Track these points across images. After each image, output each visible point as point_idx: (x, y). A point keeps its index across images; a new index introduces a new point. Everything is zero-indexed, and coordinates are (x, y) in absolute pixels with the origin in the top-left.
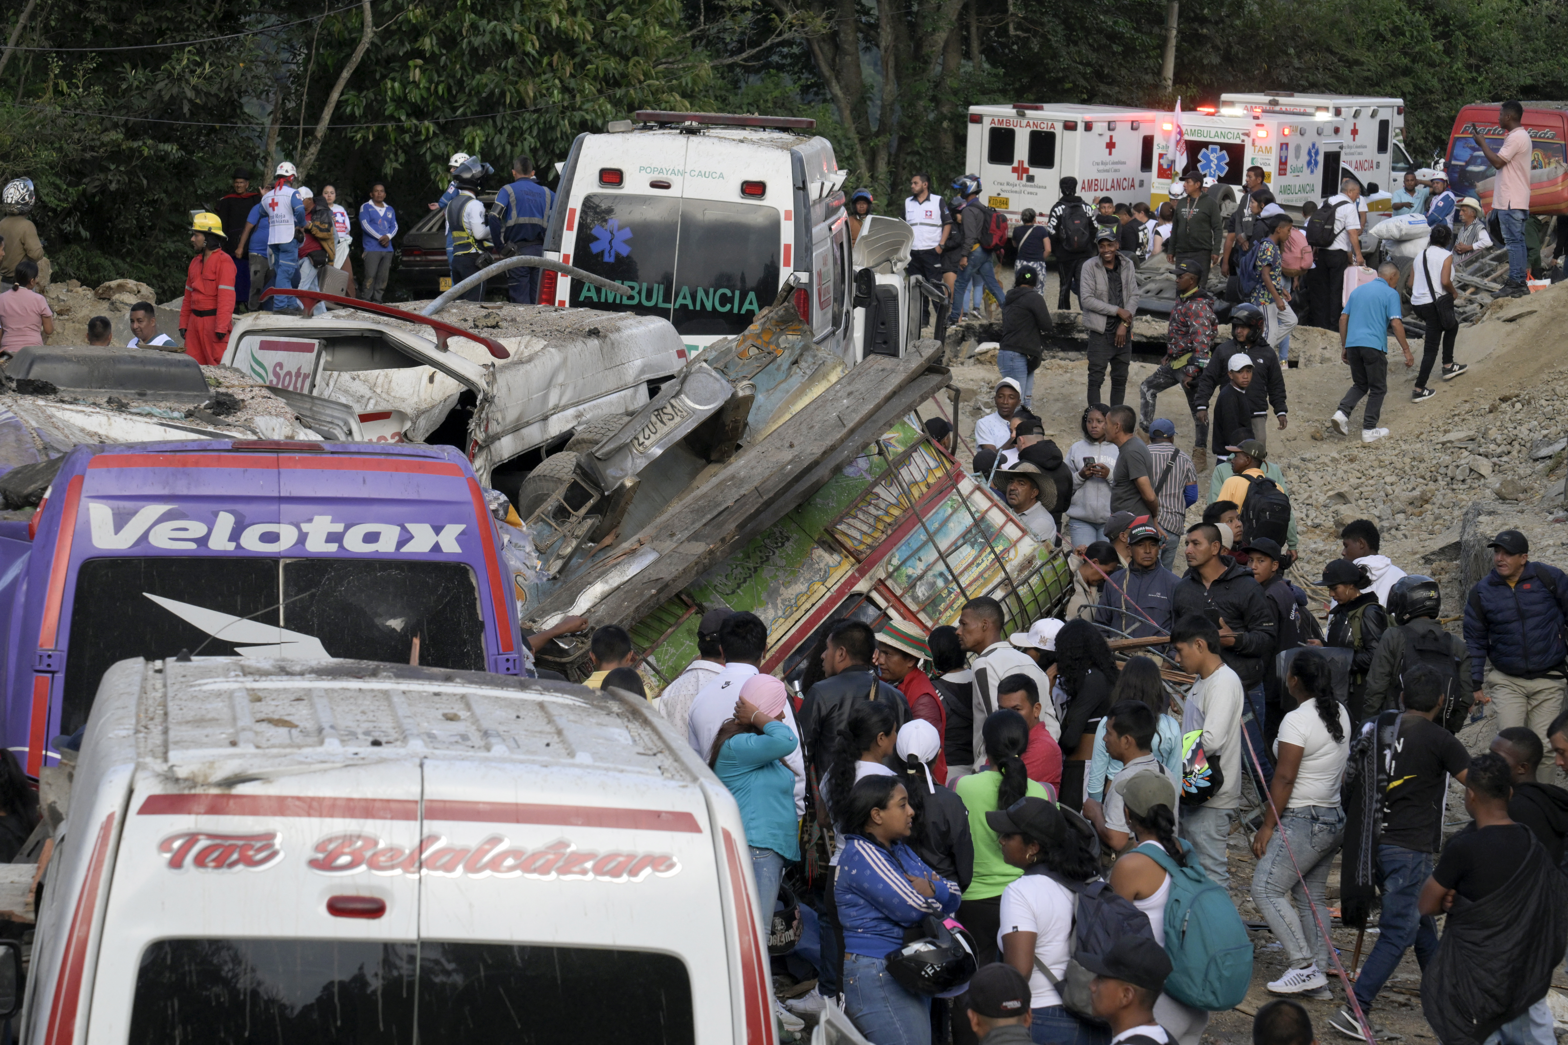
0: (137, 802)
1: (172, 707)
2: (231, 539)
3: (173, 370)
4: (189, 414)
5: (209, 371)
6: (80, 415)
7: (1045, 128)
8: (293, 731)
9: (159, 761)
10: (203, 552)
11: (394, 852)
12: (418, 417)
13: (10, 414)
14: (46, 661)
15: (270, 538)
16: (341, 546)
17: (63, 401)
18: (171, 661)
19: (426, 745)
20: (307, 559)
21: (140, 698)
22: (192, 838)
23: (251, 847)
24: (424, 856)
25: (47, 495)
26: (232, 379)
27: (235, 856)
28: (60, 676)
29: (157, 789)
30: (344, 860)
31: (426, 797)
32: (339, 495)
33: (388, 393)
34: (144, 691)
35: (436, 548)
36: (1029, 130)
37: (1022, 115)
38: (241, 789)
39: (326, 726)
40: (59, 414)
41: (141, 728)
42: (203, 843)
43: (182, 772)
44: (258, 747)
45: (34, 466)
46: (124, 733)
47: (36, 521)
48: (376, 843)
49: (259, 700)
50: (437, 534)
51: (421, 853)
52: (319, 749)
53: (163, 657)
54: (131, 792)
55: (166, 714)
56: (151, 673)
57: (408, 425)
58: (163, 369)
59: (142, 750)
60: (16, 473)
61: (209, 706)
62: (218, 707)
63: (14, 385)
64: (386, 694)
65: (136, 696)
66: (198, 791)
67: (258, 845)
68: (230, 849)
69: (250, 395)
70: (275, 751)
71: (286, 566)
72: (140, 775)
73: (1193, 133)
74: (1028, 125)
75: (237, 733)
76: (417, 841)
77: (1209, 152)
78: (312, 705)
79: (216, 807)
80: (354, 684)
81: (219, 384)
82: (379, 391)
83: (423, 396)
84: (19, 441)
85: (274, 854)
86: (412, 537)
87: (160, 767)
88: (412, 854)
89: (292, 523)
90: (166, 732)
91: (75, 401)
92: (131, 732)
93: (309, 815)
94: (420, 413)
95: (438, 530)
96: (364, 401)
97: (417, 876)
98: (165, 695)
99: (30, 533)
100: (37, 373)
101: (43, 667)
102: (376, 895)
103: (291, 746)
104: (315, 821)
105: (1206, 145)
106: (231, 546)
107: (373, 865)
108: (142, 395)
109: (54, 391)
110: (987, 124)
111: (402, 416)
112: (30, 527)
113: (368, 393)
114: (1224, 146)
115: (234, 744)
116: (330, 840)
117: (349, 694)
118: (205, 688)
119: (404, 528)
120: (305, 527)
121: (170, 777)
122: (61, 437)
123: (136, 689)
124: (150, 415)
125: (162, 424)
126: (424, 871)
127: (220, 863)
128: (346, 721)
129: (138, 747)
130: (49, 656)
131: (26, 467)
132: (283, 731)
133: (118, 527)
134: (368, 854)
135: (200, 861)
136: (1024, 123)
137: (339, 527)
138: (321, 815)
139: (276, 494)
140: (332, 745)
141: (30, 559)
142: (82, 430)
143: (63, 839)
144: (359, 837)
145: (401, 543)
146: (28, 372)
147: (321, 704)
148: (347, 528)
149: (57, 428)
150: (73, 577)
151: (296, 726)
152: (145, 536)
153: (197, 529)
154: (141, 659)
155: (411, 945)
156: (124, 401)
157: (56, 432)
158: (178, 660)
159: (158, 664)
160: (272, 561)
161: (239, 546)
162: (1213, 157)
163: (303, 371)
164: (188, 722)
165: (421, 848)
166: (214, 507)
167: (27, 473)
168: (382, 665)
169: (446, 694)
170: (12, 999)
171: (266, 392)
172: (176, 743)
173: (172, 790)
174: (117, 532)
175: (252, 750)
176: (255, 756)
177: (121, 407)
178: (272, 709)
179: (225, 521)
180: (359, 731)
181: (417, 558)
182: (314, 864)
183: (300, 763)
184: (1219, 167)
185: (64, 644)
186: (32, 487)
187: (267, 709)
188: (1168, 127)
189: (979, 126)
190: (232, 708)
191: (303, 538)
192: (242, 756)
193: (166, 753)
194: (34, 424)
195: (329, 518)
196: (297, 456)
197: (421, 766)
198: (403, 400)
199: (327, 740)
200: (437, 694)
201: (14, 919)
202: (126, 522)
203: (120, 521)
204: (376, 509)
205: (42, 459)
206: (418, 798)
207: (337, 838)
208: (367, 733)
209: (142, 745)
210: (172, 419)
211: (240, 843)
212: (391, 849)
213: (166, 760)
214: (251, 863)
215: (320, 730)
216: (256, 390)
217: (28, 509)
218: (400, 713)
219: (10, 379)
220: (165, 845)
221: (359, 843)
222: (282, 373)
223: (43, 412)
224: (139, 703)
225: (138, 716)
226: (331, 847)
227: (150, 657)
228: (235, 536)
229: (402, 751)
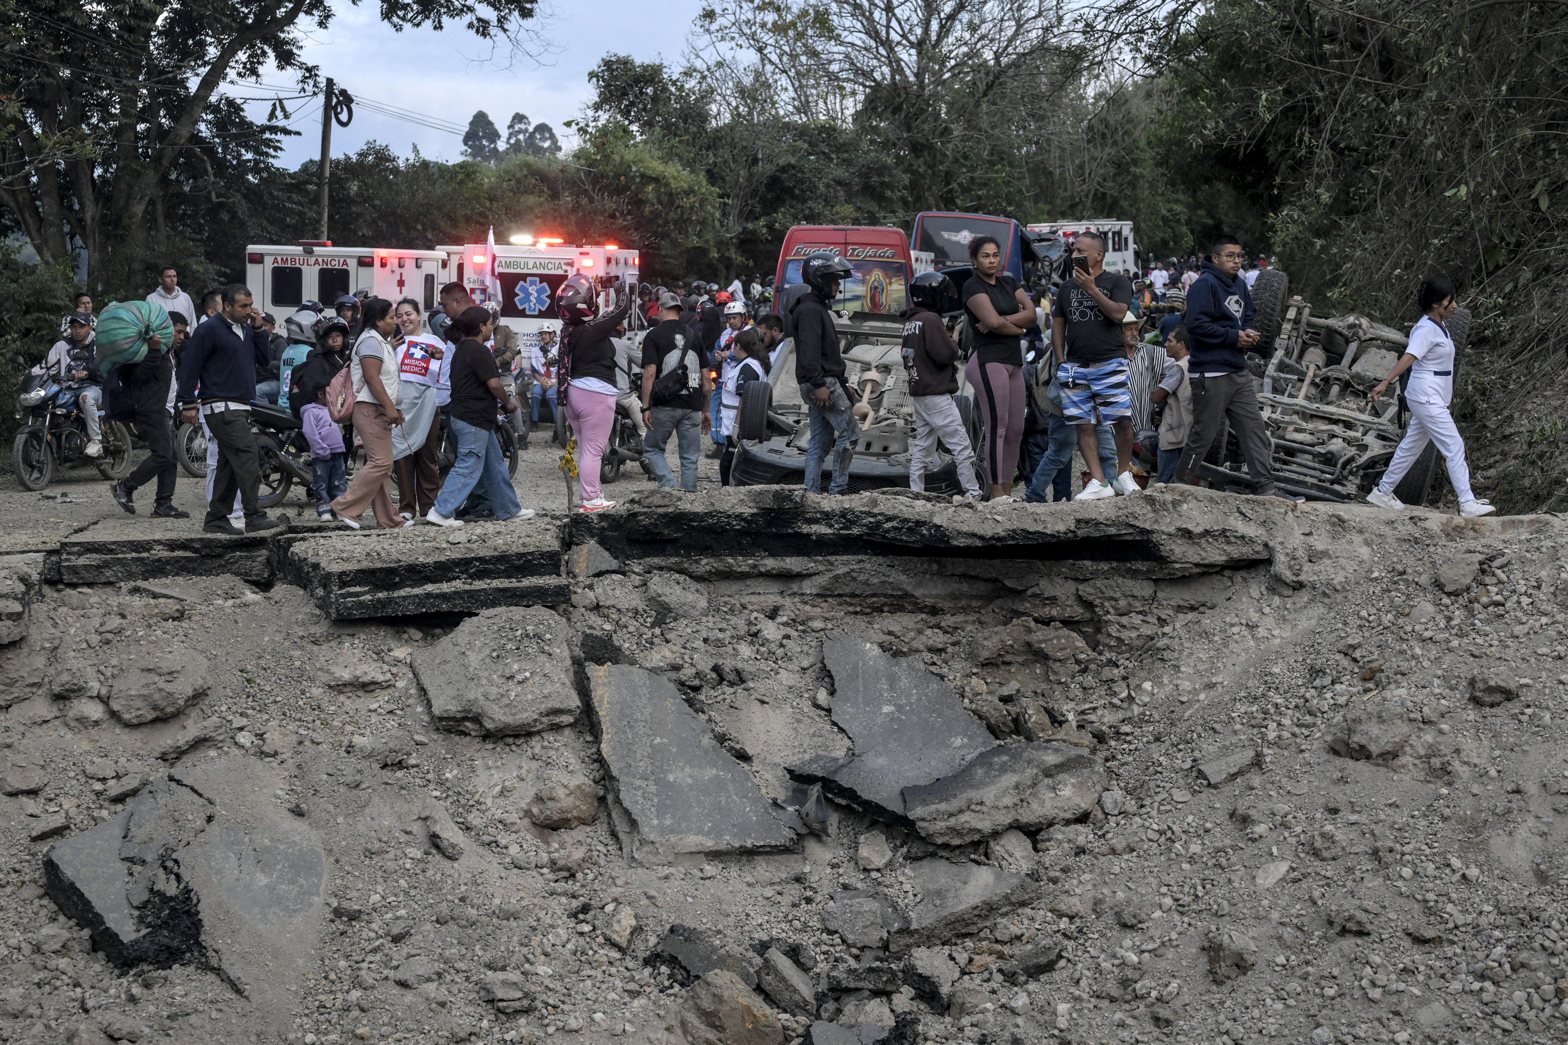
7: (336, 265)
36: (317, 268)
37: (309, 252)
73: (508, 265)
74: (316, 262)
77: (526, 285)
105: (523, 277)
110: (269, 262)
114: (543, 278)
136: (312, 260)
162: (532, 290)
184: (538, 299)
188: (479, 259)
189: (259, 267)
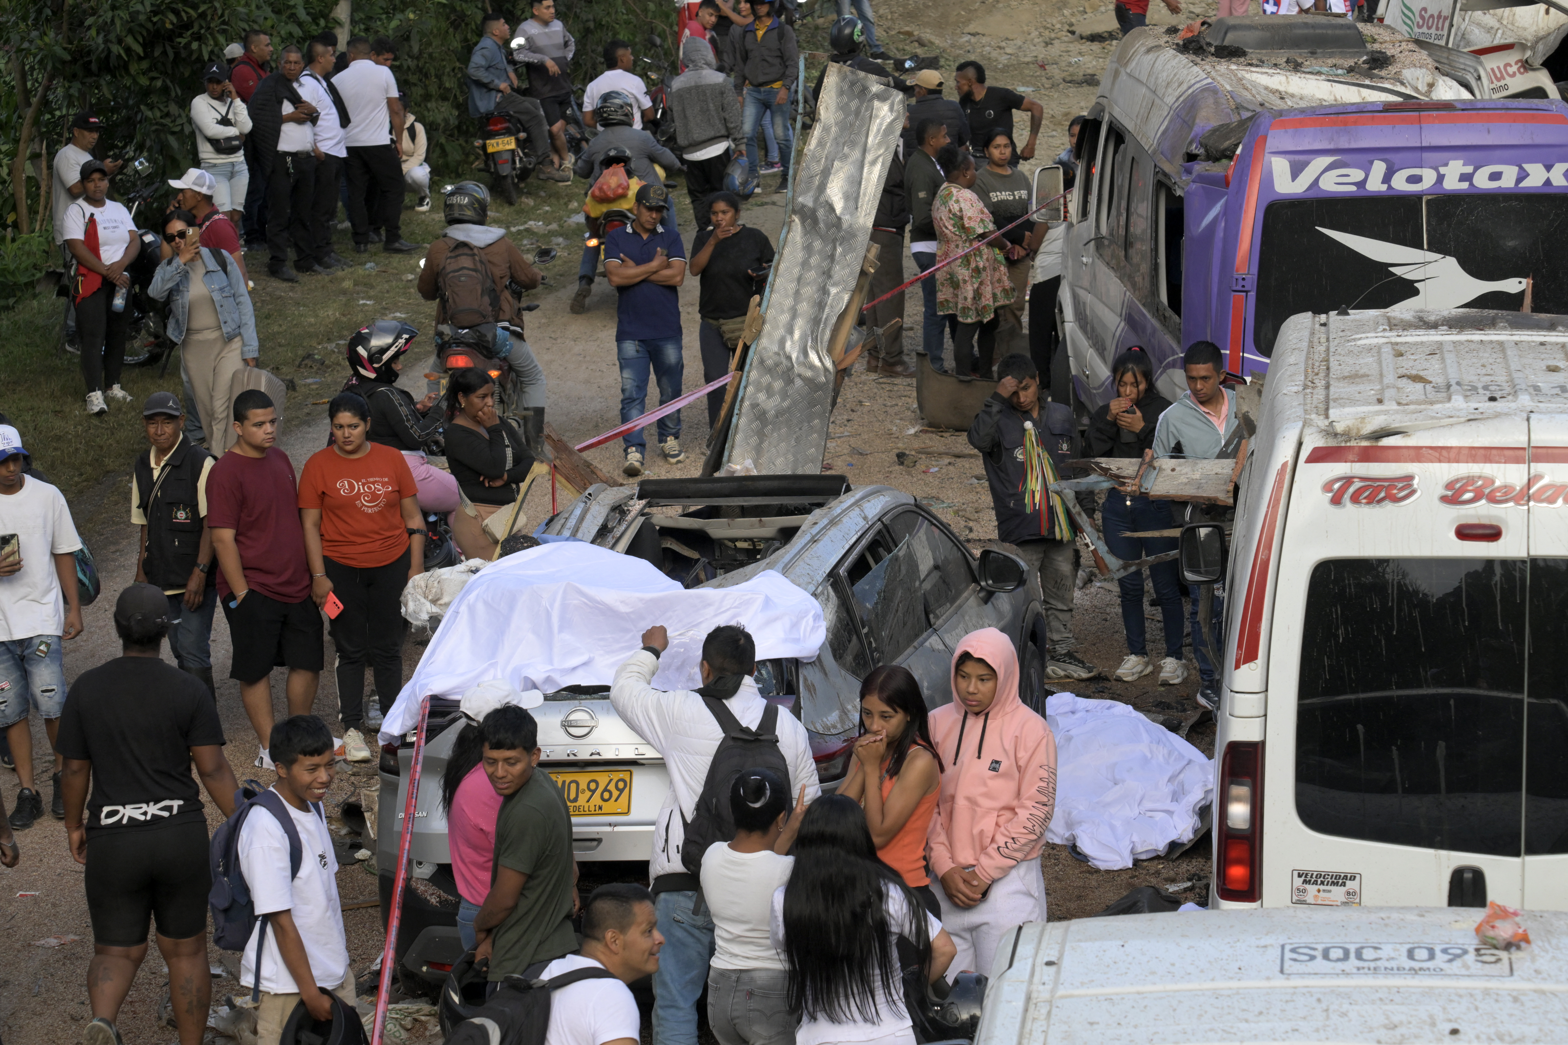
0: (1305, 454)
1: (1333, 364)
2: (1383, 182)
3: (1338, 32)
4: (1350, 70)
5: (1366, 29)
6: (1265, 76)
8: (1427, 386)
9: (1322, 417)
10: (1362, 193)
11: (1507, 489)
12: (1537, 42)
13: (1209, 80)
14: (1241, 283)
15: (1415, 179)
16: (1471, 184)
17: (1251, 65)
18: (1333, 314)
19: (1533, 400)
20: (1445, 195)
21: (1308, 353)
22: (1348, 480)
23: (1395, 487)
24: (1531, 491)
25: (1238, 152)
26: (1384, 35)
27: (1382, 495)
28: (1253, 294)
29: (1321, 443)
30: (1468, 496)
31: (1532, 445)
32: (1469, 143)
33: (1513, 24)
34: (1311, 346)
35: (1548, 182)
38: (1386, 442)
39: (1453, 382)
40: (1248, 76)
41: (1308, 385)
42: (1357, 484)
43: (1340, 427)
44: (1399, 404)
45: (1228, 125)
46: (1295, 389)
47: (1230, 172)
48: (1493, 482)
49: (1401, 355)
50: (1548, 171)
51: (1529, 489)
52: (1447, 405)
53: (1326, 312)
54: (1300, 444)
55: (1328, 369)
56: (1317, 326)
57: (1528, 53)
58: (1329, 32)
59: (1308, 407)
60: (1215, 131)
61: (1362, 361)
62: (1367, 363)
63: (1213, 50)
64: (1501, 344)
65: (1305, 353)
66: (1353, 443)
67: (1401, 485)
68: (1379, 489)
69: (1399, 50)
70: (1412, 407)
71: (1428, 202)
72: (1307, 431)
75: (1382, 390)
76: (1525, 480)
78: (1443, 359)
79: (1367, 456)
80: (1477, 336)
81: (1374, 41)
82: (1505, 22)
83: (1541, 25)
84: (1216, 103)
85: (1413, 492)
86: (1528, 175)
87: (1323, 423)
88: (1522, 490)
89: (1431, 168)
90: (1327, 387)
91: (1261, 63)
92: (1300, 388)
93: (1440, 461)
94: (1538, 40)
95: (1548, 168)
96: (1493, 32)
97: (1526, 507)
98: (1328, 349)
99: (1226, 182)
100: (1230, 39)
101: (1239, 288)
102: (1494, 523)
103: (1425, 402)
104: (1445, 466)
106: (1384, 188)
107: (1492, 499)
108: (1313, 53)
109: (1243, 54)
111: (1523, 47)
112: (1226, 177)
113: (1496, 25)
115: (1380, 401)
116: (1457, 481)
117: (1473, 346)
118: (1359, 343)
119: (1521, 168)
120: (1442, 170)
121: (1331, 432)
122: (1249, 97)
123: (1305, 345)
124: (1319, 73)
125: (1329, 81)
126: (1532, 503)
127: (1371, 500)
128: (1470, 376)
129: (1305, 404)
130: (1243, 279)
131: (1222, 126)
132: (1419, 386)
133: (1295, 175)
134: (1487, 491)
135: (1355, 499)
137: (1469, 169)
138: (1449, 462)
139: (1418, 145)
140: (1458, 401)
141: (1227, 201)
142: (1266, 88)
143: (1252, 453)
144: (1480, 477)
145: (1519, 180)
146: (1223, 40)
147: (1450, 358)
148: (1476, 169)
149: (1247, 89)
150: (1261, 216)
151: (1430, 382)
152: (1317, 180)
153: (1357, 175)
154: (1310, 314)
155: (1523, 562)
156: (1300, 60)
157: (1245, 93)
158: (1338, 314)
159: (1323, 317)
160: (1416, 198)
161: (1390, 187)
163: (1443, 14)
164: (1345, 378)
165: (1529, 485)
166: (1369, 157)
167: (1222, 131)
168: (1500, 313)
169: (1551, 344)
170: (1218, 568)
171: (1412, 46)
172: (1335, 400)
173: (1332, 443)
174: (1293, 180)
175: (1395, 407)
176: (1397, 412)
177: (1296, 67)
178: (1411, 363)
179: (1379, 168)
180: (1480, 385)
181: (1532, 191)
182: (1444, 499)
183: (1433, 418)
185: (1255, 270)
186: (1227, 144)
187: (1408, 365)
190: (1380, 363)
191: (1441, 178)
192: (1386, 412)
193: (1327, 409)
194: (1229, 88)
195: (1461, 162)
196: (1435, 113)
197: (1528, 419)
198: (1525, 29)
199: (1454, 397)
200: (1542, 344)
201: (1219, 503)
202: (1301, 171)
203: (1296, 171)
204: (1498, 153)
205: (1235, 118)
206: (1526, 445)
207: (1462, 479)
208: (1486, 388)
209: (1308, 401)
210: (1337, 75)
211: (1386, 484)
212: (1506, 487)
213: (1327, 417)
214: (1396, 500)
215: (1449, 386)
216: (1404, 44)
217: (1224, 161)
218: (1513, 367)
219: (1209, 44)
220: (1327, 487)
221: (1480, 483)
222: (1427, 16)
223: (1236, 75)
224: (1307, 358)
225: (1306, 371)
226: (1458, 486)
227: (1318, 310)
228: (1387, 179)
229: (1513, 405)
